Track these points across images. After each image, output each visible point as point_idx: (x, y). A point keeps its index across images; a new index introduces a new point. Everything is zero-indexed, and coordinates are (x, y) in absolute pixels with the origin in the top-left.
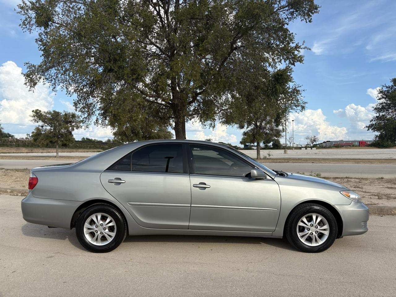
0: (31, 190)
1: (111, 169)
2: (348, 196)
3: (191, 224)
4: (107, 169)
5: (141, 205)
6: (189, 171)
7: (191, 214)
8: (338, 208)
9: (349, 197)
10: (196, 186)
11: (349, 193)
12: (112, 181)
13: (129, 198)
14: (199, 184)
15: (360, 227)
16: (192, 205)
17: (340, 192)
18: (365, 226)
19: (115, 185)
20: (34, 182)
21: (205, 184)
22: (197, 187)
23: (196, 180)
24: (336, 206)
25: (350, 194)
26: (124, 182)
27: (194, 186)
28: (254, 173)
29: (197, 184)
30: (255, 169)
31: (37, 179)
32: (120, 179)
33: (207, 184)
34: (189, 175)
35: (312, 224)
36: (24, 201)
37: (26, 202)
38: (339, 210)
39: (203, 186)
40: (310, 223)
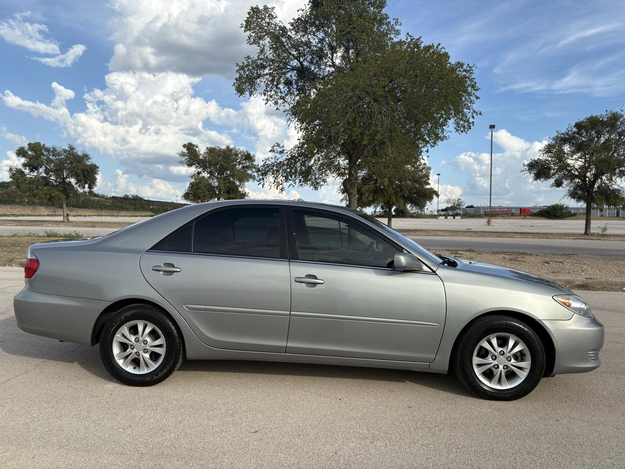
0: (28, 279)
1: (159, 247)
2: (568, 304)
3: (290, 344)
4: (151, 249)
5: (205, 310)
6: (289, 254)
7: (290, 328)
8: (549, 325)
9: (569, 306)
10: (300, 280)
11: (569, 299)
12: (159, 268)
13: (188, 297)
14: (305, 278)
15: (586, 359)
16: (292, 313)
18: (596, 359)
19: (163, 274)
20: (34, 266)
21: (315, 277)
22: (300, 282)
23: (301, 270)
24: (544, 322)
25: (571, 302)
26: (179, 270)
27: (297, 280)
28: (399, 261)
29: (301, 278)
30: (404, 254)
31: (37, 261)
32: (173, 266)
33: (318, 278)
34: (289, 261)
35: (502, 351)
36: (18, 298)
37: (22, 300)
38: (549, 329)
39: (311, 281)
40: (500, 349)
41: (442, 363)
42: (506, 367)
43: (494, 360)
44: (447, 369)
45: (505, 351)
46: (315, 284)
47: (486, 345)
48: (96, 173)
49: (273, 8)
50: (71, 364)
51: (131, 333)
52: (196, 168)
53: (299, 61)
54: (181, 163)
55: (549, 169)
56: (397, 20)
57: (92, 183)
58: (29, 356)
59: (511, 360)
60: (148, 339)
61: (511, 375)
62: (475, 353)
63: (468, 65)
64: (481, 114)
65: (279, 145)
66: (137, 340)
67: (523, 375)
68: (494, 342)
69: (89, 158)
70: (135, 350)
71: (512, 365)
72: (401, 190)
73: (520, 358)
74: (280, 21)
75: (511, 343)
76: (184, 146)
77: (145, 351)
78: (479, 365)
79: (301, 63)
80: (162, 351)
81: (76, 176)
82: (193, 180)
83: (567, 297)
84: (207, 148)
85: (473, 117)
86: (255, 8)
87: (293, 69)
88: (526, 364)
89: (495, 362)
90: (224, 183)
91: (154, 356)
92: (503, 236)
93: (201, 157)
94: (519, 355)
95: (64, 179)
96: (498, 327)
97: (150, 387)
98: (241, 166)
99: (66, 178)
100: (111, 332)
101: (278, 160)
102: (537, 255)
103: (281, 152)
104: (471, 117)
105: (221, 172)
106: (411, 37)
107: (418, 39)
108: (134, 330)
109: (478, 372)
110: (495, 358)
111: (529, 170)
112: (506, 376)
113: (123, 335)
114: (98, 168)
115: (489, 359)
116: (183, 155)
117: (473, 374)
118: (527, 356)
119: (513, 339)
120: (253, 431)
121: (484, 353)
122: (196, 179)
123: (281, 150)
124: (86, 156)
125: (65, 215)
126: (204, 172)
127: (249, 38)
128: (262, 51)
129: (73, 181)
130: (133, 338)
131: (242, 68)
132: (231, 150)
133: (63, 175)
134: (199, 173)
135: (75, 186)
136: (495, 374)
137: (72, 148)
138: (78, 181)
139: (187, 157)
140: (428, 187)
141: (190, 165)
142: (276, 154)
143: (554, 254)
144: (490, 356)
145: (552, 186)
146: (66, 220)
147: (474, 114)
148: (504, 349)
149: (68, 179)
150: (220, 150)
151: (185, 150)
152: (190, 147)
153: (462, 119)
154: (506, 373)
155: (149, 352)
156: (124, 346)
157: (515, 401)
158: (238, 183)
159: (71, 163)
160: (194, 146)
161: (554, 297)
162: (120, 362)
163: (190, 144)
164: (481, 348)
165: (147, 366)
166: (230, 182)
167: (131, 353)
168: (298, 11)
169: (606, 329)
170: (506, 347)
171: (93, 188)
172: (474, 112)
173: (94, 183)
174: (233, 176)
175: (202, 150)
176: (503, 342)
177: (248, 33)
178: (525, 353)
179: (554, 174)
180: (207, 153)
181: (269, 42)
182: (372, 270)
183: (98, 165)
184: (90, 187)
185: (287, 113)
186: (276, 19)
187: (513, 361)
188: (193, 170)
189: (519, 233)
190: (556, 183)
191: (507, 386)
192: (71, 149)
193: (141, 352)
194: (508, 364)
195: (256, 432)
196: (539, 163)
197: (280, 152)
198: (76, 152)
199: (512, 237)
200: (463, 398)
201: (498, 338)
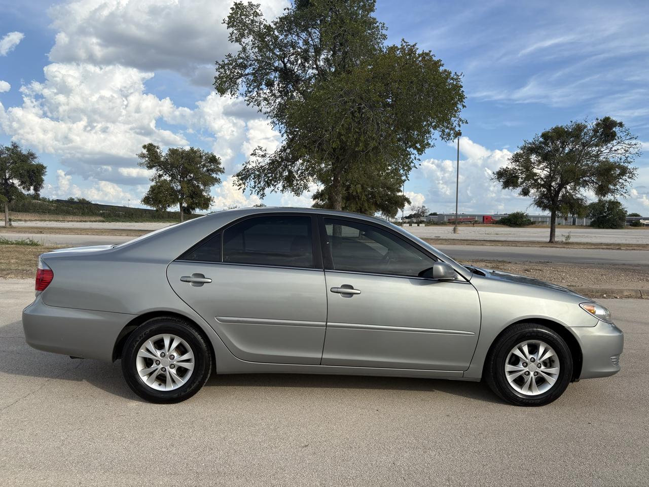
0: (40, 292)
1: (187, 257)
2: (592, 311)
3: (325, 356)
4: (177, 259)
5: (237, 321)
6: (322, 264)
7: (325, 339)
8: (577, 332)
9: (594, 313)
10: (336, 290)
11: (593, 307)
12: (188, 279)
13: (220, 309)
14: (341, 288)
15: (609, 364)
16: (328, 324)
18: (617, 362)
19: (193, 286)
20: (47, 277)
21: (351, 288)
22: (337, 292)
23: (337, 280)
24: (573, 329)
25: (595, 309)
26: (210, 281)
27: (333, 290)
28: (438, 270)
29: (337, 288)
30: (439, 264)
31: (51, 272)
32: (203, 276)
33: (354, 288)
34: (324, 271)
35: (533, 358)
36: (28, 312)
37: (32, 314)
38: (577, 335)
39: (347, 291)
40: (531, 356)
41: (476, 371)
42: (537, 373)
43: (525, 367)
44: (481, 377)
45: (535, 358)
46: (351, 294)
47: (517, 352)
48: (43, 174)
49: (258, 6)
50: (79, 383)
51: (155, 347)
52: (157, 170)
53: (283, 62)
54: (141, 165)
55: (517, 178)
56: (384, 24)
57: (38, 185)
58: (28, 375)
59: (540, 367)
60: (175, 354)
61: (541, 381)
62: (507, 361)
63: (456, 73)
64: (467, 122)
65: (261, 149)
66: (163, 355)
67: (552, 381)
68: (526, 349)
69: (35, 158)
70: (161, 366)
71: (542, 371)
73: (548, 365)
74: (264, 20)
75: (541, 350)
76: (144, 147)
77: (172, 366)
78: (511, 372)
79: (285, 65)
80: (190, 366)
81: (20, 177)
82: (153, 183)
83: (592, 304)
84: (170, 149)
85: (460, 126)
86: (239, 4)
87: (276, 70)
88: (555, 370)
89: (526, 369)
90: (188, 187)
91: (182, 372)
92: (474, 244)
93: (162, 159)
94: (548, 361)
95: (6, 180)
96: (529, 334)
97: (176, 404)
98: (205, 169)
99: (9, 179)
100: (135, 348)
101: (259, 163)
102: (516, 263)
104: (457, 126)
105: (184, 174)
106: (406, 43)
107: (413, 46)
108: (159, 345)
109: (510, 379)
110: (526, 365)
111: (498, 178)
112: (536, 382)
113: (148, 350)
114: (45, 168)
115: (521, 366)
116: (142, 156)
117: (507, 382)
118: (555, 362)
119: (543, 346)
121: (515, 361)
122: (156, 182)
123: (263, 153)
124: (31, 155)
125: (8, 220)
126: (165, 175)
127: (231, 35)
128: (244, 49)
129: (16, 182)
130: (158, 353)
131: (223, 67)
132: (195, 152)
133: (6, 176)
134: (160, 176)
135: (19, 188)
136: (525, 380)
137: (15, 146)
138: (22, 183)
139: (147, 159)
140: (400, 194)
141: (150, 167)
142: (258, 158)
143: (530, 262)
144: (521, 364)
145: (520, 194)
146: (8, 225)
147: (461, 123)
148: (534, 356)
149: (11, 181)
150: (183, 151)
151: (145, 151)
152: (150, 148)
153: (447, 128)
154: (536, 379)
155: (176, 368)
156: (148, 362)
157: (544, 406)
158: (202, 187)
159: (14, 162)
160: (155, 147)
161: (581, 305)
162: (144, 379)
163: (151, 145)
164: (513, 355)
165: (174, 381)
166: (193, 185)
167: (157, 369)
168: (285, 9)
169: (625, 335)
170: (537, 353)
171: (39, 191)
172: (460, 120)
173: (40, 185)
174: (197, 179)
175: (164, 151)
176: (533, 349)
177: (231, 30)
178: (554, 359)
179: (522, 183)
180: (169, 154)
181: (252, 40)
182: (408, 279)
183: (45, 165)
184: (36, 189)
185: (267, 115)
186: (262, 17)
187: (543, 367)
188: (153, 172)
189: (488, 241)
190: (523, 191)
191: (537, 392)
192: (14, 147)
193: (168, 368)
194: (539, 370)
195: (306, 446)
196: (507, 171)
197: (262, 155)
198: (21, 151)
199: (482, 245)
200: (495, 405)
201: (529, 346)
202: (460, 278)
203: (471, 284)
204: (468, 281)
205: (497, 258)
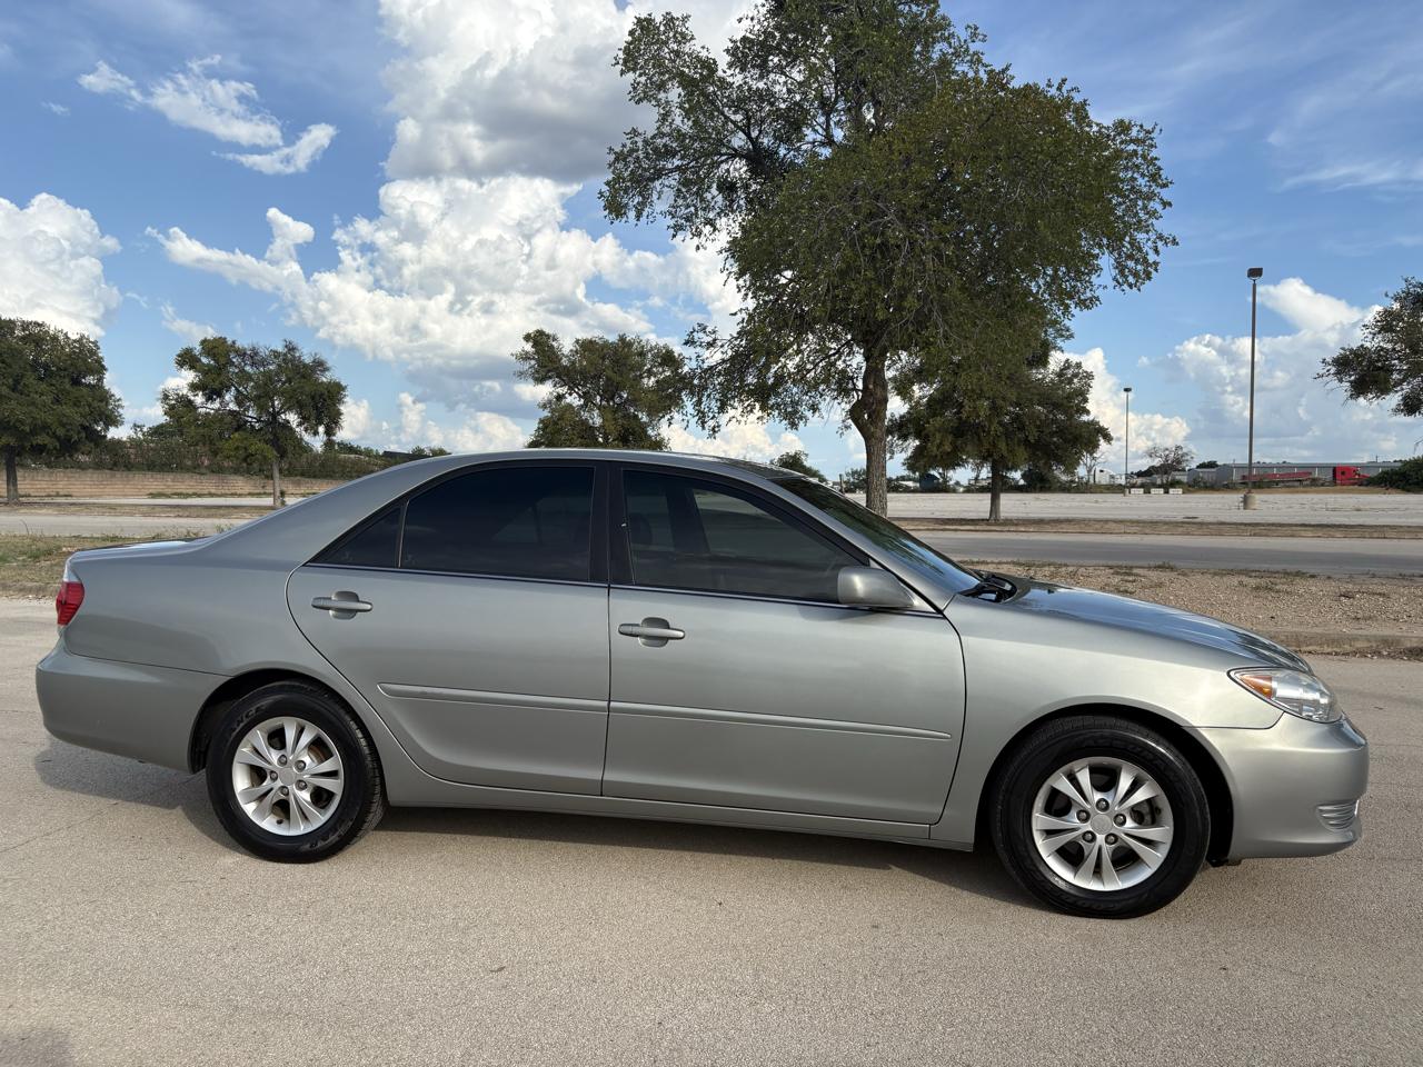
0: (62, 626)
1: (331, 556)
2: (1267, 690)
3: (610, 776)
4: (311, 561)
5: (423, 696)
6: (610, 572)
7: (608, 738)
8: (1217, 742)
9: (1270, 693)
10: (630, 629)
11: (1270, 679)
12: (327, 604)
13: (386, 667)
14: (643, 625)
15: (1314, 825)
17: (1229, 676)
18: (1347, 820)
19: (335, 617)
20: (75, 597)
21: (665, 624)
22: (632, 635)
23: (634, 606)
24: (1205, 733)
25: (1274, 684)
26: (369, 607)
27: (624, 629)
28: (852, 588)
29: (633, 625)
31: (81, 589)
32: (355, 597)
33: (671, 626)
34: (609, 588)
35: (1104, 800)
36: (46, 667)
37: (55, 671)
38: (1212, 745)
39: (657, 632)
40: (1098, 796)
41: (960, 826)
42: (1112, 838)
43: (1085, 820)
44: (973, 841)
45: (1110, 801)
46: (665, 640)
47: (1064, 786)
48: (340, 401)
49: (685, 19)
50: (168, 811)
51: (270, 745)
52: (555, 386)
53: (748, 135)
54: (521, 374)
55: (1389, 370)
56: (976, 29)
57: (333, 422)
59: (1124, 822)
60: (307, 759)
61: (1125, 859)
62: (1039, 803)
63: (1141, 126)
64: (1175, 242)
65: (704, 329)
66: (283, 761)
67: (1154, 859)
68: (1084, 777)
69: (327, 369)
70: (279, 783)
71: (1127, 834)
72: (1022, 428)
73: (1148, 818)
74: (703, 47)
75: (1125, 782)
76: (527, 338)
77: (302, 785)
78: (1049, 833)
79: (754, 142)
80: (335, 786)
81: (300, 408)
82: (546, 413)
83: (1268, 673)
84: (577, 341)
85: (1157, 251)
86: (646, 19)
87: (735, 154)
88: (1162, 833)
89: (1087, 827)
90: (615, 419)
91: (321, 797)
92: (1269, 533)
93: (565, 362)
94: (1145, 809)
95: (275, 415)
96: (1091, 743)
97: (312, 865)
98: (653, 379)
99: (279, 413)
100: (228, 744)
101: (703, 362)
102: (1329, 578)
103: (710, 345)
104: (1151, 252)
105: (609, 393)
106: (987, 66)
107: (1004, 71)
108: (277, 739)
109: (1043, 847)
110: (1085, 816)
111: (1338, 373)
112: (1112, 862)
113: (256, 751)
114: (344, 389)
115: (1073, 820)
116: (525, 357)
117: (1034, 856)
118: (1163, 813)
119: (1128, 772)
120: (496, 967)
121: (1059, 805)
122: (553, 411)
123: (710, 339)
124: (320, 365)
125: (278, 494)
126: (570, 394)
127: (634, 88)
128: (664, 117)
129: (292, 418)
130: (274, 756)
131: (620, 157)
132: (630, 345)
133: (273, 406)
134: (560, 397)
135: (297, 429)
136: (1086, 853)
137: (291, 348)
138: (304, 419)
139: (533, 362)
140: (1085, 418)
141: (540, 380)
142: (698, 349)
143: (1374, 576)
144: (1073, 813)
145: (1397, 411)
146: (278, 503)
147: (1160, 244)
148: (1109, 797)
149: (283, 416)
150: (606, 344)
151: (528, 347)
152: (540, 340)
153: (1130, 257)
154: (1115, 852)
155: (310, 788)
156: (258, 774)
157: (1136, 920)
158: (644, 418)
159: (289, 380)
160: (548, 336)
161: (1232, 674)
162: (249, 808)
163: (540, 333)
164: (1055, 793)
165: (305, 817)
166: (627, 416)
167: (272, 789)
168: (740, 20)
170: (1113, 791)
171: (334, 435)
172: (1160, 237)
173: (336, 423)
174: (633, 401)
175: (566, 345)
176: (1106, 779)
177: (630, 76)
178: (1160, 806)
179: (1400, 383)
180: (576, 352)
181: (680, 95)
183: (343, 384)
184: (329, 432)
186: (693, 42)
187: (1130, 823)
188: (546, 390)
189: (1313, 526)
190: (1405, 405)
191: (1115, 883)
192: (290, 350)
193: (293, 788)
194: (1117, 830)
196: (1362, 355)
197: (708, 343)
198: (300, 357)
199: (1292, 536)
200: (1012, 907)
201: (1094, 770)
202: (917, 602)
203: (945, 617)
204: (939, 611)
205: (1267, 566)
